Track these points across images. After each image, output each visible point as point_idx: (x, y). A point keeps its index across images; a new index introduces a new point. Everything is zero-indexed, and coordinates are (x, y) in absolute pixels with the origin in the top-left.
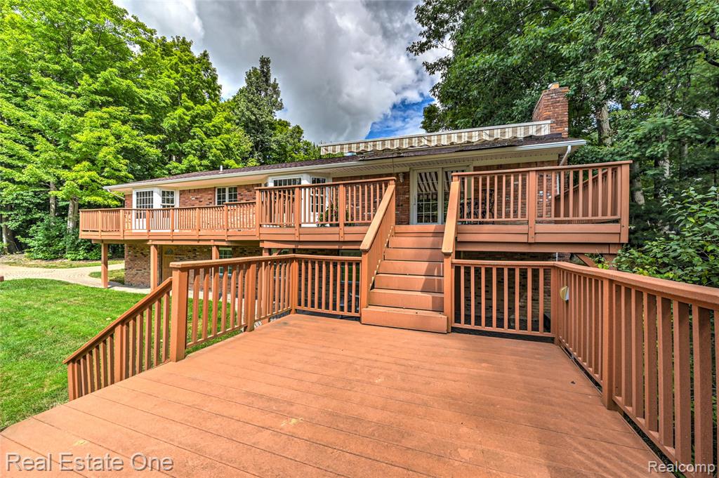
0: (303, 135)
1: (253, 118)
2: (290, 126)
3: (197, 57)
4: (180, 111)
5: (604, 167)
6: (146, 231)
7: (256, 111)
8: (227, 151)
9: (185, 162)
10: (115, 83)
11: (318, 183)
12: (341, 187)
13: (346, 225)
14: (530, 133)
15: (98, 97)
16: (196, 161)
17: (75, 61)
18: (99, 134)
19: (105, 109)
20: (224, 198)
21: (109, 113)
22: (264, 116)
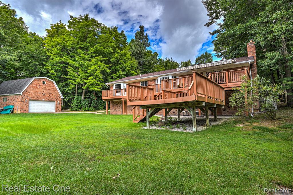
0: (158, 56)
1: (138, 52)
2: (152, 53)
3: (120, 33)
4: (116, 55)
5: (242, 70)
6: (121, 96)
7: (139, 49)
8: (132, 67)
9: (118, 73)
10: (99, 49)
11: (174, 78)
12: (183, 78)
13: (185, 87)
14: (227, 63)
15: (94, 54)
16: (122, 73)
17: (88, 43)
18: (95, 67)
19: (96, 58)
20: (143, 84)
21: (97, 59)
22: (142, 50)
